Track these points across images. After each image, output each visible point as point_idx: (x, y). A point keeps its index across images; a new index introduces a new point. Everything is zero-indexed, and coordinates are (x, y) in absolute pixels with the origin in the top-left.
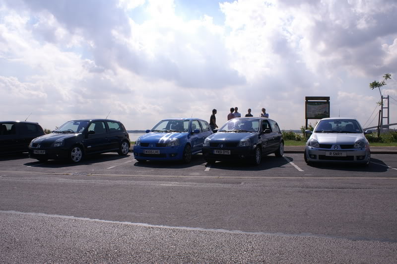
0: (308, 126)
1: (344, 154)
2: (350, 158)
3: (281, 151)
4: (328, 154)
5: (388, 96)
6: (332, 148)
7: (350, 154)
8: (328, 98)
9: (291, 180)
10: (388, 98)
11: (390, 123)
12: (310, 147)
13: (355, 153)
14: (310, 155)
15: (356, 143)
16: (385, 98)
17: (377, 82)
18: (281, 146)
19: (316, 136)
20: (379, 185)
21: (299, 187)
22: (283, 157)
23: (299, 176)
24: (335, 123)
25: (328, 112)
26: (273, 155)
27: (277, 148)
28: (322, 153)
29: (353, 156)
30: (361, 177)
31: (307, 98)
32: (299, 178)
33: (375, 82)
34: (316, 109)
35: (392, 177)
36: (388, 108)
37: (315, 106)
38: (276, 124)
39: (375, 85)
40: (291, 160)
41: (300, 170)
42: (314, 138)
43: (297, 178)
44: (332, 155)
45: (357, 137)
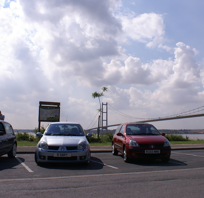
0: (41, 128)
1: (69, 155)
2: (74, 158)
3: (14, 152)
4: (55, 155)
5: (107, 103)
6: (59, 150)
7: (74, 154)
8: (58, 104)
9: (20, 182)
10: (107, 105)
11: (108, 125)
12: (40, 149)
13: (78, 154)
14: (40, 156)
15: (79, 145)
16: (104, 105)
17: (97, 93)
18: (14, 147)
19: (46, 139)
20: (96, 182)
21: (27, 190)
22: (15, 158)
23: (29, 178)
24: (62, 127)
25: (58, 116)
26: (6, 155)
27: (10, 149)
28: (50, 154)
29: (77, 157)
30: (83, 175)
31: (41, 103)
32: (28, 179)
33: (96, 92)
34: (49, 113)
35: (107, 173)
36: (107, 113)
37: (47, 110)
38: (11, 126)
39: (96, 95)
40: (23, 160)
41: (30, 171)
42: (44, 140)
43: (26, 179)
44: (59, 156)
45: (80, 140)
